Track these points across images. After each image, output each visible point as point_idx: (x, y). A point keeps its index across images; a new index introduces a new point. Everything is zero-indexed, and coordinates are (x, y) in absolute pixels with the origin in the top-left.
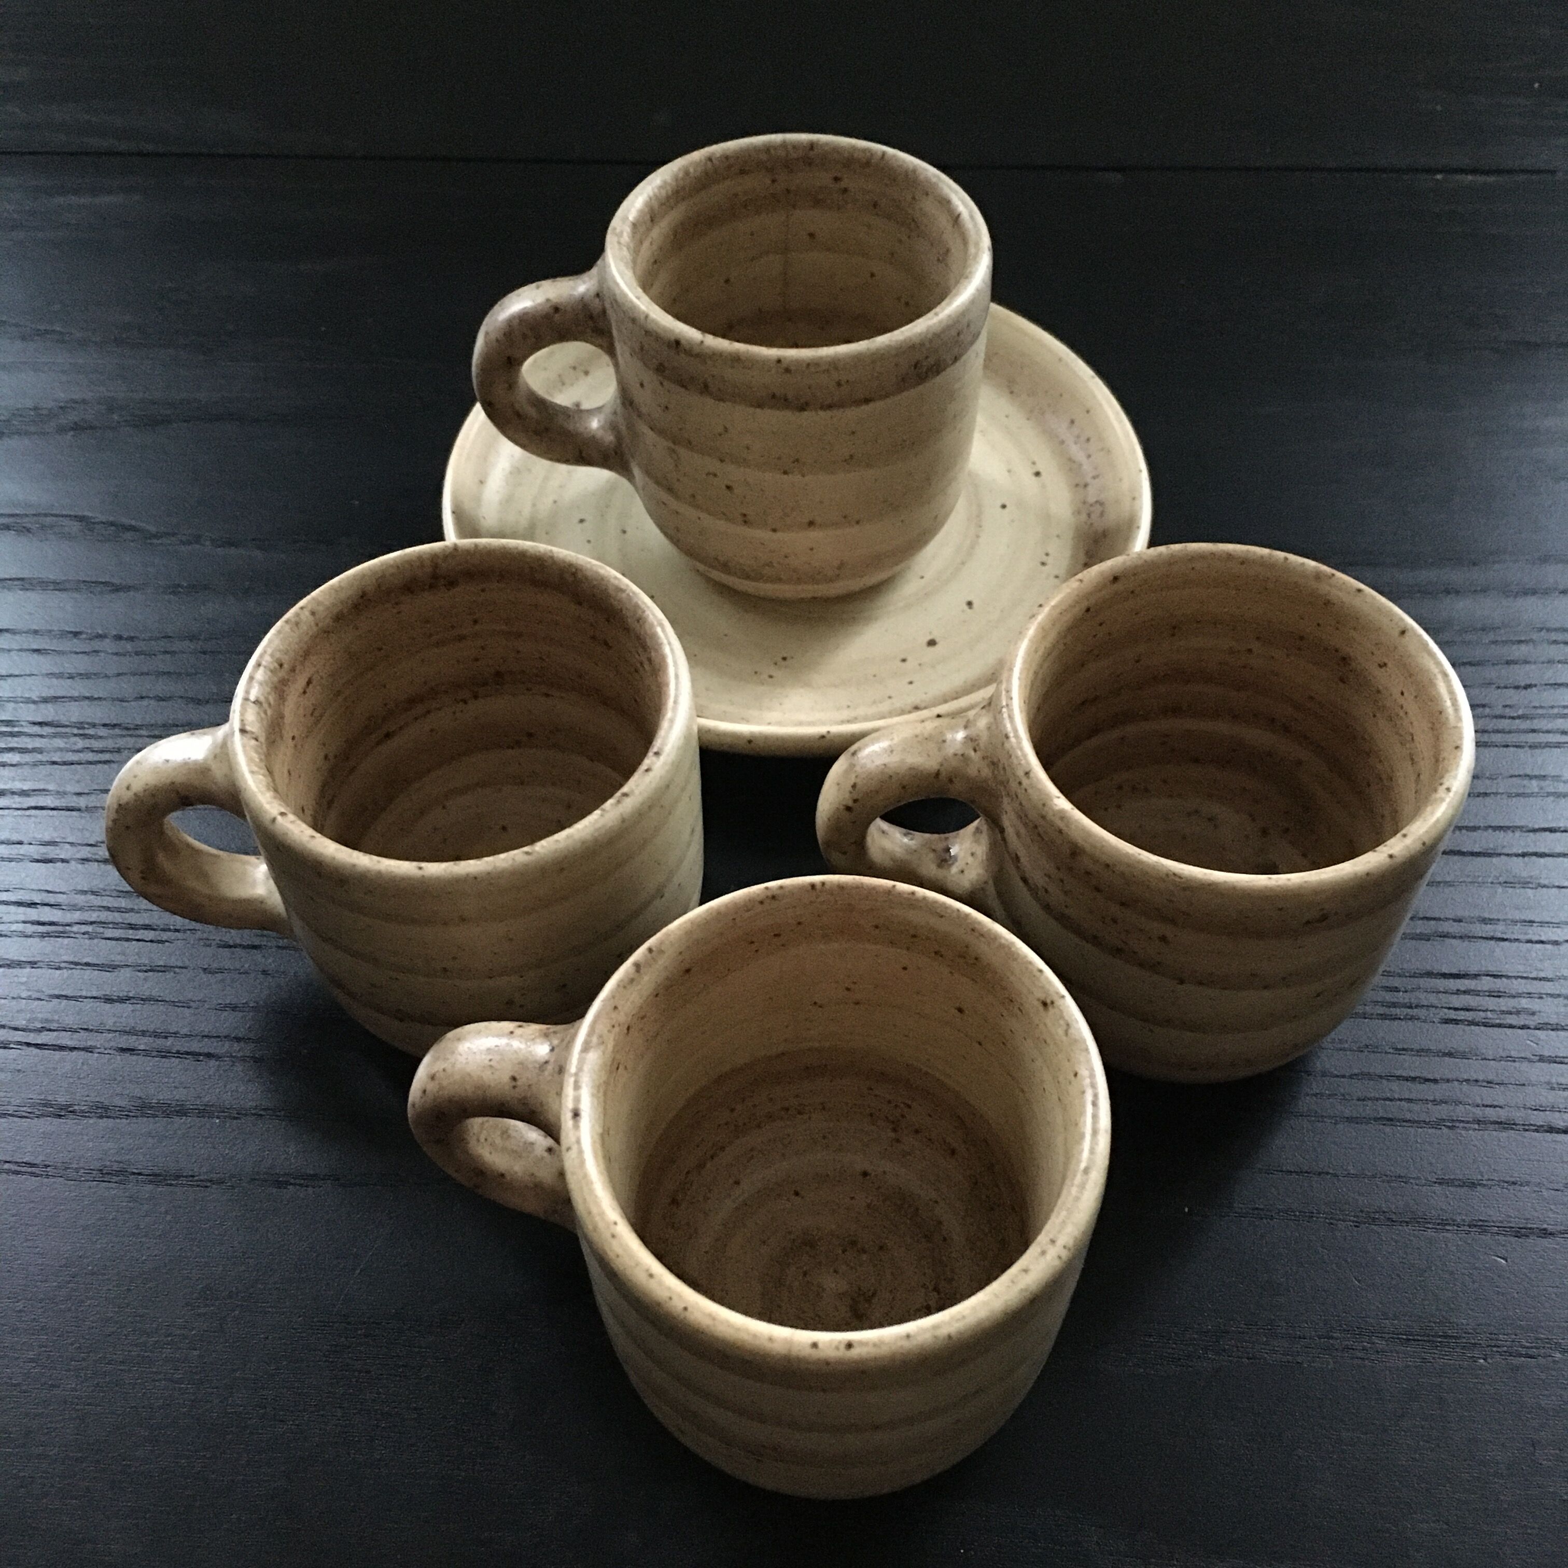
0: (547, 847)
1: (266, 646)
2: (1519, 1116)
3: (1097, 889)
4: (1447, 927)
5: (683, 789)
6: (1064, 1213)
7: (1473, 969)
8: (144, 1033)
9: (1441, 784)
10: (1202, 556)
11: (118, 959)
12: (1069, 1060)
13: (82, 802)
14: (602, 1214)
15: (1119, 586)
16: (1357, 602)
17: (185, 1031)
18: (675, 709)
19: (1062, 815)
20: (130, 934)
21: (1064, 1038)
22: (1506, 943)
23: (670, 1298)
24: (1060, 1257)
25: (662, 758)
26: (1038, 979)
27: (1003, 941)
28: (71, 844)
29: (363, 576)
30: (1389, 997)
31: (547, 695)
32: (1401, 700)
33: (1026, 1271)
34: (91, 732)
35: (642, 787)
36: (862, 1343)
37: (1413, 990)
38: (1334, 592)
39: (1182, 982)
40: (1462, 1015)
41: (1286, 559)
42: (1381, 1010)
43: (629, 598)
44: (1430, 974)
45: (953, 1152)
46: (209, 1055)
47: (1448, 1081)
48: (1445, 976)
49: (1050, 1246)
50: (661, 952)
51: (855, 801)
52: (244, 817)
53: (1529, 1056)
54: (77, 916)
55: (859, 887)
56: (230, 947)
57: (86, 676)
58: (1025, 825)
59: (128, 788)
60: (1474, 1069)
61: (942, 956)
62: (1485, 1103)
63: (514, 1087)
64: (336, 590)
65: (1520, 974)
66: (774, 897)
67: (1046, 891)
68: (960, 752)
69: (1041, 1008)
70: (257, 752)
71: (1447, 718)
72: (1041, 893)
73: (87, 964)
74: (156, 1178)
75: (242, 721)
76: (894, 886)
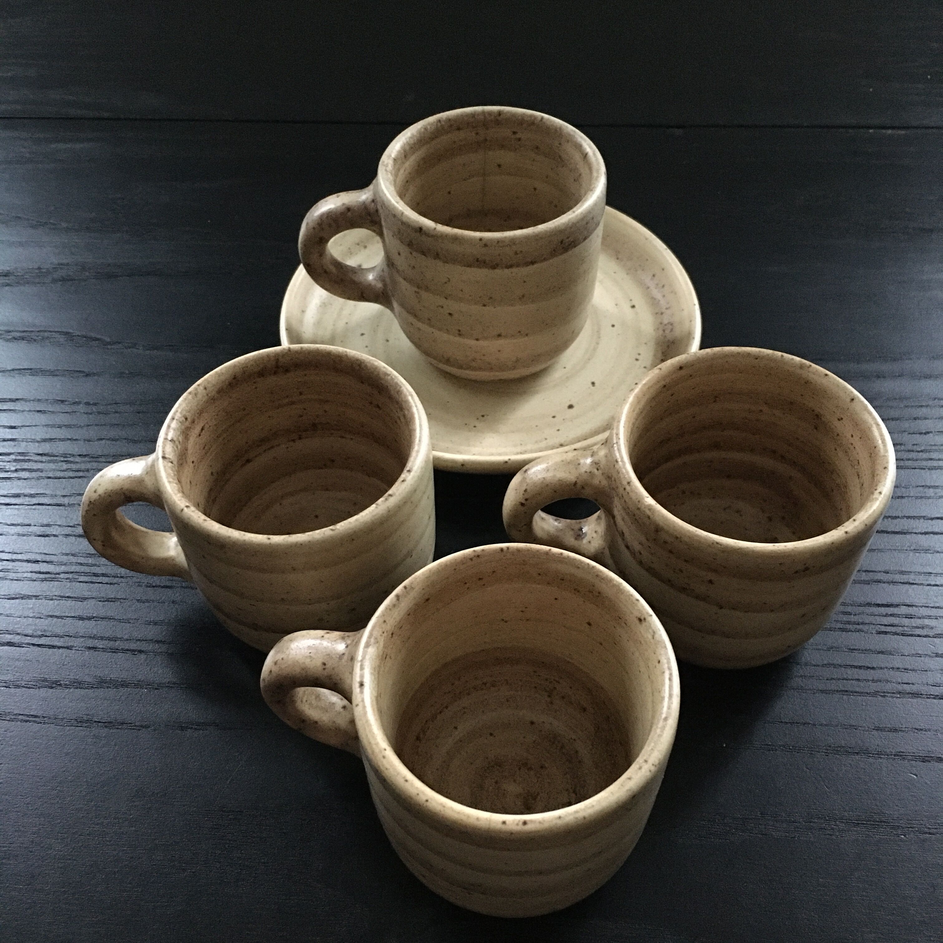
0: (343, 526)
1: (178, 407)
2: (924, 689)
3: (671, 552)
4: (879, 576)
5: (424, 493)
6: (653, 744)
7: (896, 601)
8: (102, 638)
9: (876, 490)
10: (732, 355)
11: (87, 594)
12: (655, 653)
13: (66, 501)
14: (377, 744)
15: (683, 372)
16: (824, 381)
17: (126, 637)
18: (419, 445)
19: (650, 508)
20: (94, 579)
21: (652, 641)
22: (915, 586)
23: (418, 794)
24: (650, 771)
25: (412, 474)
26: (636, 605)
27: (615, 582)
28: (59, 526)
29: (235, 366)
30: (845, 618)
31: (342, 437)
32: (851, 440)
33: (630, 779)
34: (71, 459)
35: (400, 491)
36: (531, 821)
37: (859, 614)
38: (811, 376)
39: (721, 608)
40: (889, 629)
41: (782, 356)
42: (839, 625)
43: (392, 379)
44: (869, 604)
45: (585, 710)
46: (140, 652)
47: (881, 668)
48: (879, 605)
49: (644, 764)
50: (412, 588)
51: (526, 500)
52: (163, 508)
53: (930, 653)
54: (63, 568)
55: (529, 550)
56: (154, 587)
57: (68, 426)
58: (628, 514)
59: (95, 492)
60: (897, 662)
61: (578, 591)
62: (904, 682)
63: (324, 669)
64: (219, 374)
65: (924, 605)
66: (478, 556)
67: (641, 554)
68: (588, 471)
69: (637, 622)
70: (172, 470)
71: (879, 451)
72: (637, 555)
73: (68, 597)
74: (109, 724)
75: (163, 451)
76: (550, 550)
